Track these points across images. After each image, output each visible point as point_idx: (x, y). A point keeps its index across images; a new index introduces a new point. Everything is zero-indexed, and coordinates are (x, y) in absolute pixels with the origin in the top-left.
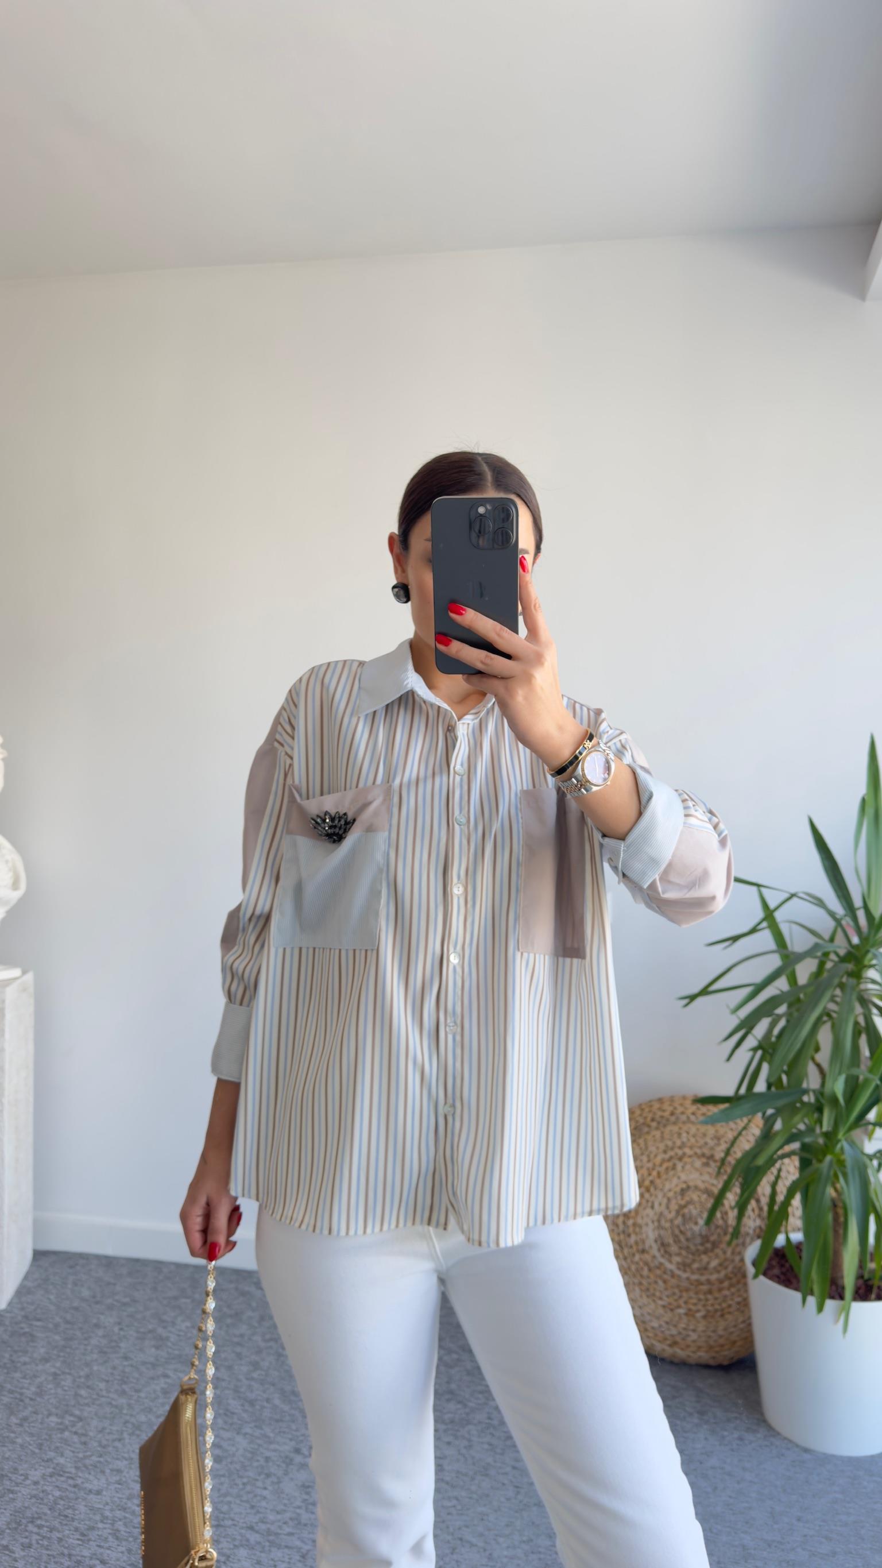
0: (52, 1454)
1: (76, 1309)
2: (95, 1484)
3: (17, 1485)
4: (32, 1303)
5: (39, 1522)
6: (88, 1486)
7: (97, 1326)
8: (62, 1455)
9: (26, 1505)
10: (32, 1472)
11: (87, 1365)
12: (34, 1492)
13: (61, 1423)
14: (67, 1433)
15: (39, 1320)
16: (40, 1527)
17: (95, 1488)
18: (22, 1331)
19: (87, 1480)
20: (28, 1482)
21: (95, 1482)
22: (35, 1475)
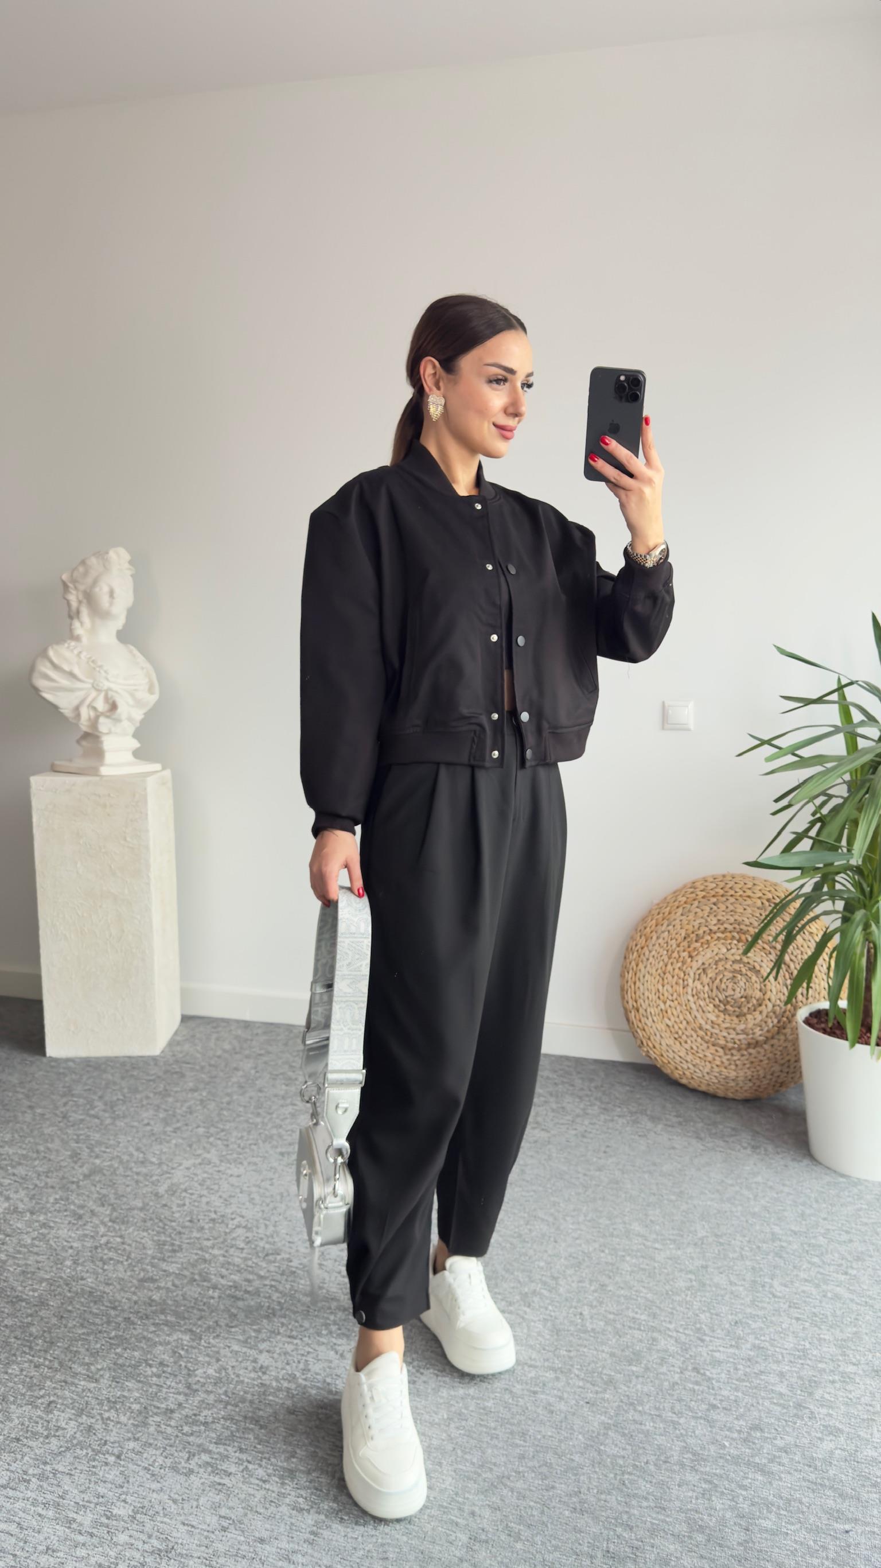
0: (199, 1152)
1: (219, 1057)
2: (235, 1171)
3: (173, 1169)
4: (181, 1052)
5: (190, 1191)
6: (229, 1172)
7: (236, 1069)
8: (209, 1152)
9: (181, 1181)
10: (184, 1162)
11: (228, 1095)
12: (186, 1174)
13: (208, 1132)
14: (211, 1139)
15: (188, 1063)
16: (192, 1194)
17: (236, 1174)
18: (173, 1071)
19: (229, 1168)
20: (181, 1168)
21: (236, 1169)
22: (187, 1163)
